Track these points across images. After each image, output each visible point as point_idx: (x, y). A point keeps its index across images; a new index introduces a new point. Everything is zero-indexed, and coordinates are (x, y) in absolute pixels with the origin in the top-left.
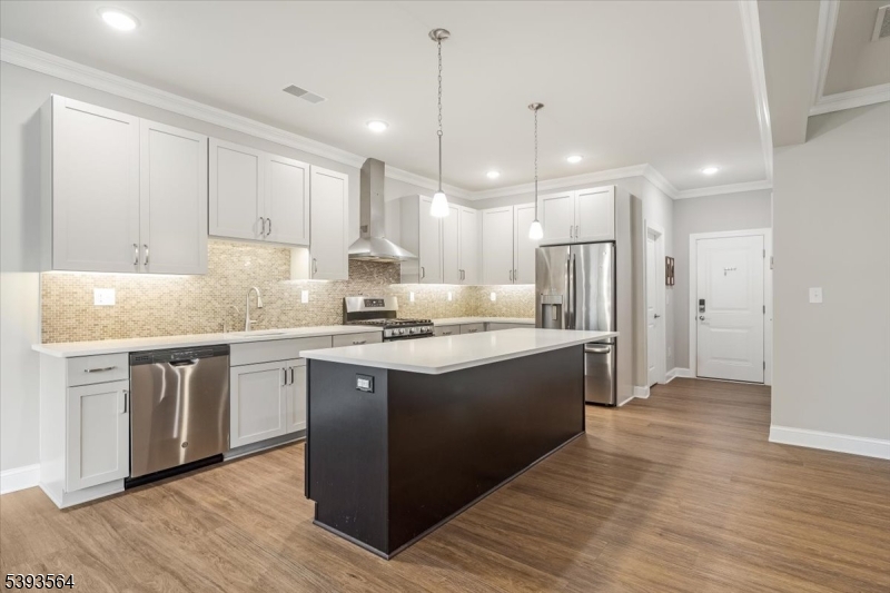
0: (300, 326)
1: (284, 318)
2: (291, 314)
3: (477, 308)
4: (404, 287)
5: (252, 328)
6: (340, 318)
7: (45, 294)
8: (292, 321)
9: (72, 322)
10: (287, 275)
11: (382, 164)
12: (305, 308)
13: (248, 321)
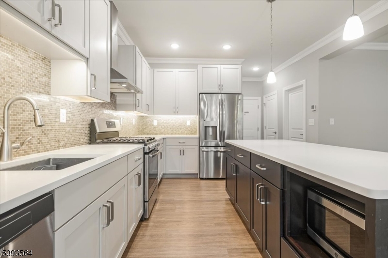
0: (59, 148)
2: (51, 134)
3: (143, 130)
8: (52, 144)
10: (47, 89)
12: (63, 128)
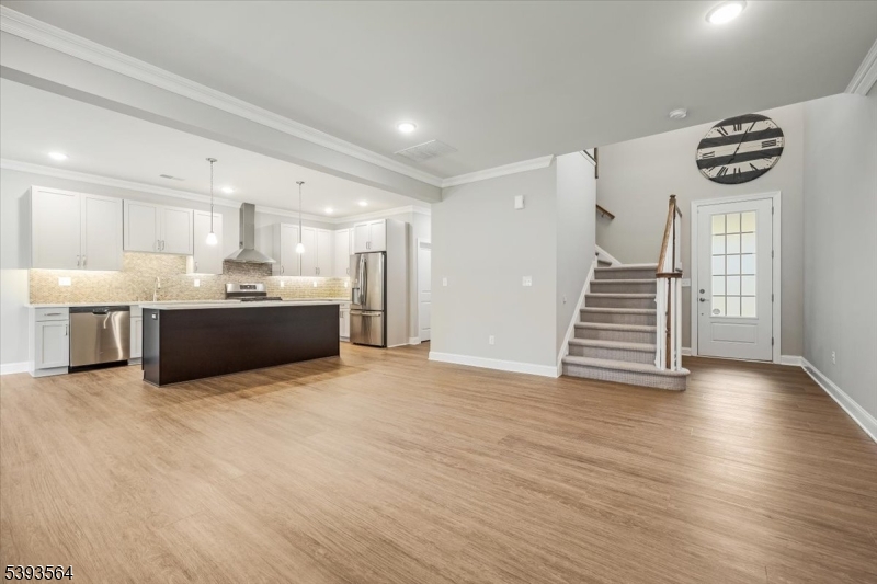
0: (193, 299)
1: (182, 295)
2: (187, 292)
4: (274, 278)
5: (158, 300)
6: (223, 296)
7: (31, 279)
8: (187, 297)
9: (47, 294)
10: (184, 271)
11: (253, 206)
12: (197, 289)
13: (155, 295)
